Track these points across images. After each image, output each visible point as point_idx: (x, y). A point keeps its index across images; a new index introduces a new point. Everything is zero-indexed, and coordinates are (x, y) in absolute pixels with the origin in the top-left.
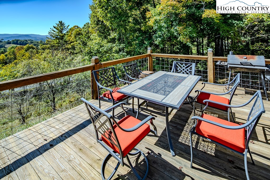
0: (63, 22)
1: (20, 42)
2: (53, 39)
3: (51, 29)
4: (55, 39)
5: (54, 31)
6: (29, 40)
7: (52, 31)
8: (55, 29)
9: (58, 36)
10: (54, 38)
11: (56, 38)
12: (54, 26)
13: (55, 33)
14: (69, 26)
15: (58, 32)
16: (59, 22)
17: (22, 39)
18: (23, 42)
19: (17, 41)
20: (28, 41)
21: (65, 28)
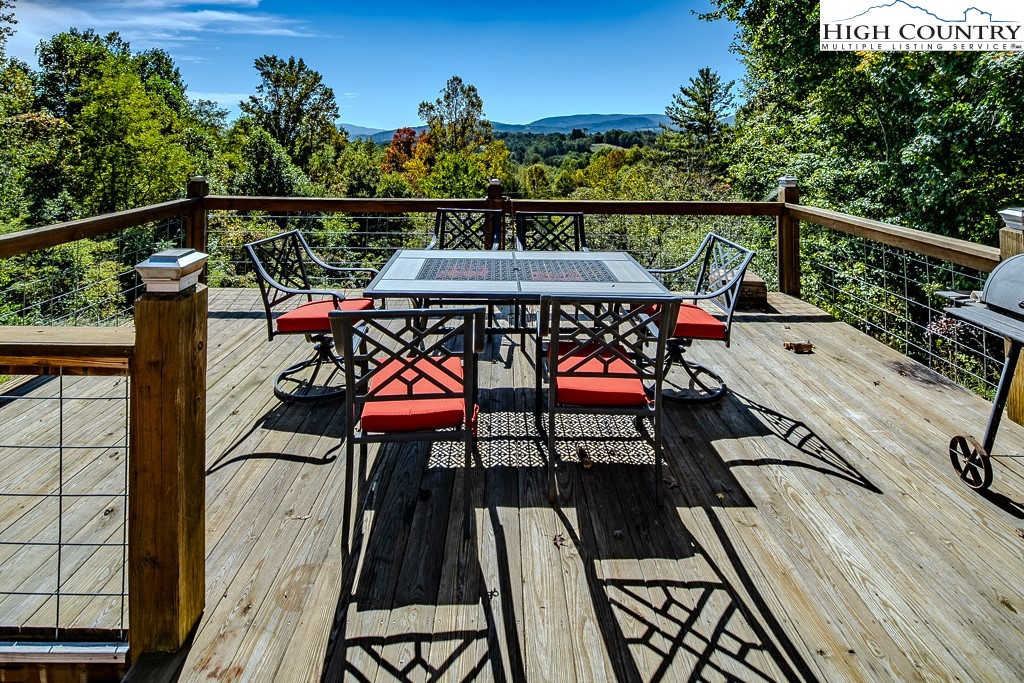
0: (711, 73)
1: (624, 139)
2: (680, 129)
3: (674, 97)
4: (684, 129)
5: (684, 104)
6: (645, 133)
7: (678, 105)
8: (685, 98)
9: (693, 120)
10: (681, 126)
11: (689, 127)
12: (682, 89)
13: (686, 110)
14: (733, 83)
15: (696, 109)
16: (701, 72)
17: (629, 130)
18: (631, 138)
19: (618, 134)
20: (644, 136)
21: (720, 91)
